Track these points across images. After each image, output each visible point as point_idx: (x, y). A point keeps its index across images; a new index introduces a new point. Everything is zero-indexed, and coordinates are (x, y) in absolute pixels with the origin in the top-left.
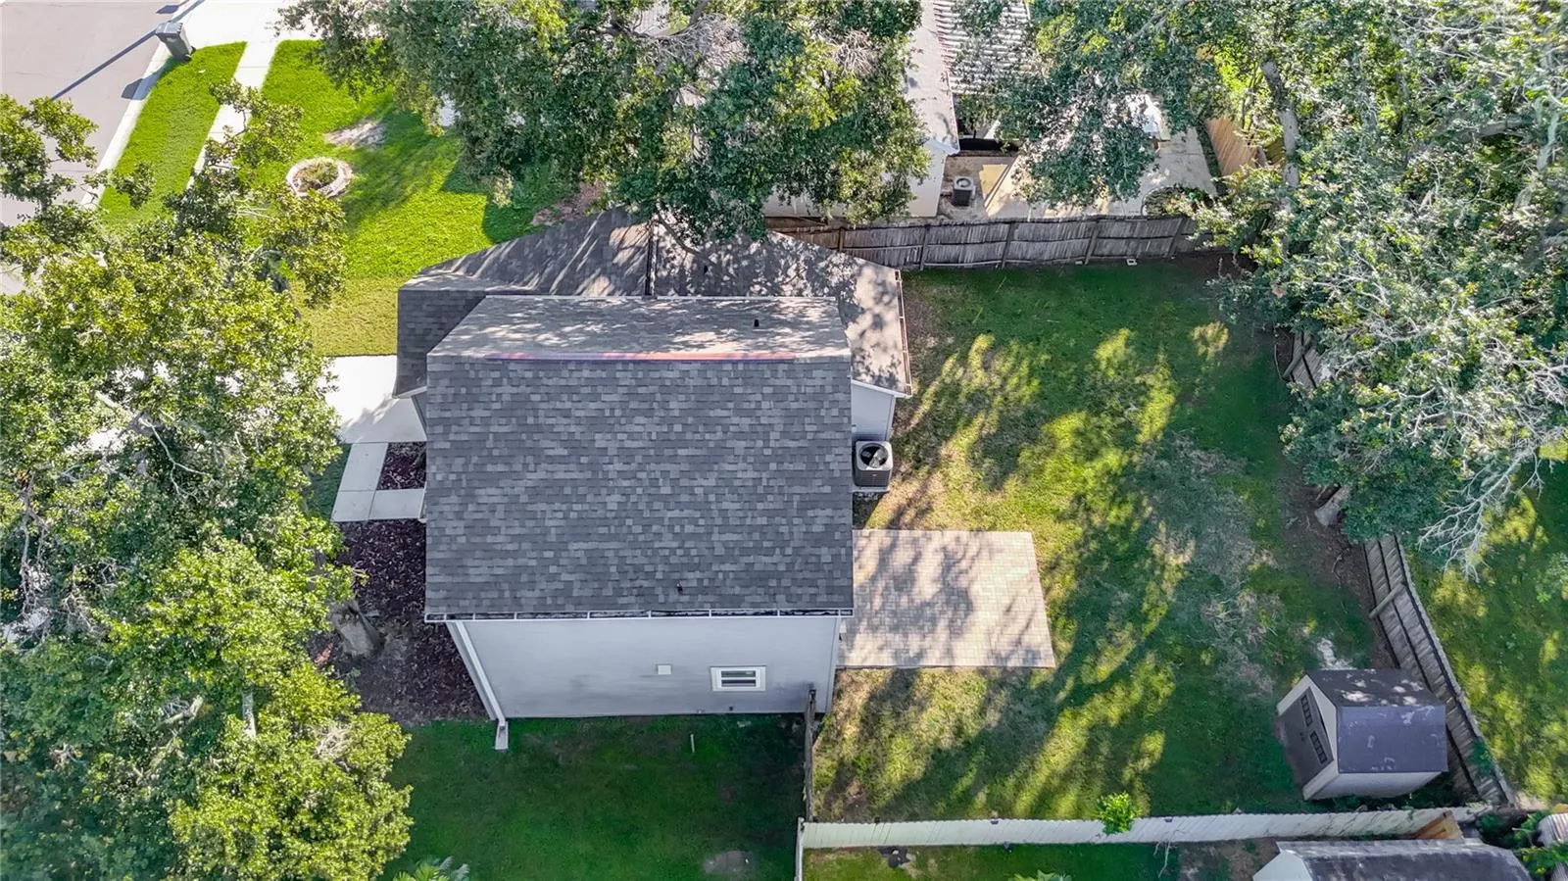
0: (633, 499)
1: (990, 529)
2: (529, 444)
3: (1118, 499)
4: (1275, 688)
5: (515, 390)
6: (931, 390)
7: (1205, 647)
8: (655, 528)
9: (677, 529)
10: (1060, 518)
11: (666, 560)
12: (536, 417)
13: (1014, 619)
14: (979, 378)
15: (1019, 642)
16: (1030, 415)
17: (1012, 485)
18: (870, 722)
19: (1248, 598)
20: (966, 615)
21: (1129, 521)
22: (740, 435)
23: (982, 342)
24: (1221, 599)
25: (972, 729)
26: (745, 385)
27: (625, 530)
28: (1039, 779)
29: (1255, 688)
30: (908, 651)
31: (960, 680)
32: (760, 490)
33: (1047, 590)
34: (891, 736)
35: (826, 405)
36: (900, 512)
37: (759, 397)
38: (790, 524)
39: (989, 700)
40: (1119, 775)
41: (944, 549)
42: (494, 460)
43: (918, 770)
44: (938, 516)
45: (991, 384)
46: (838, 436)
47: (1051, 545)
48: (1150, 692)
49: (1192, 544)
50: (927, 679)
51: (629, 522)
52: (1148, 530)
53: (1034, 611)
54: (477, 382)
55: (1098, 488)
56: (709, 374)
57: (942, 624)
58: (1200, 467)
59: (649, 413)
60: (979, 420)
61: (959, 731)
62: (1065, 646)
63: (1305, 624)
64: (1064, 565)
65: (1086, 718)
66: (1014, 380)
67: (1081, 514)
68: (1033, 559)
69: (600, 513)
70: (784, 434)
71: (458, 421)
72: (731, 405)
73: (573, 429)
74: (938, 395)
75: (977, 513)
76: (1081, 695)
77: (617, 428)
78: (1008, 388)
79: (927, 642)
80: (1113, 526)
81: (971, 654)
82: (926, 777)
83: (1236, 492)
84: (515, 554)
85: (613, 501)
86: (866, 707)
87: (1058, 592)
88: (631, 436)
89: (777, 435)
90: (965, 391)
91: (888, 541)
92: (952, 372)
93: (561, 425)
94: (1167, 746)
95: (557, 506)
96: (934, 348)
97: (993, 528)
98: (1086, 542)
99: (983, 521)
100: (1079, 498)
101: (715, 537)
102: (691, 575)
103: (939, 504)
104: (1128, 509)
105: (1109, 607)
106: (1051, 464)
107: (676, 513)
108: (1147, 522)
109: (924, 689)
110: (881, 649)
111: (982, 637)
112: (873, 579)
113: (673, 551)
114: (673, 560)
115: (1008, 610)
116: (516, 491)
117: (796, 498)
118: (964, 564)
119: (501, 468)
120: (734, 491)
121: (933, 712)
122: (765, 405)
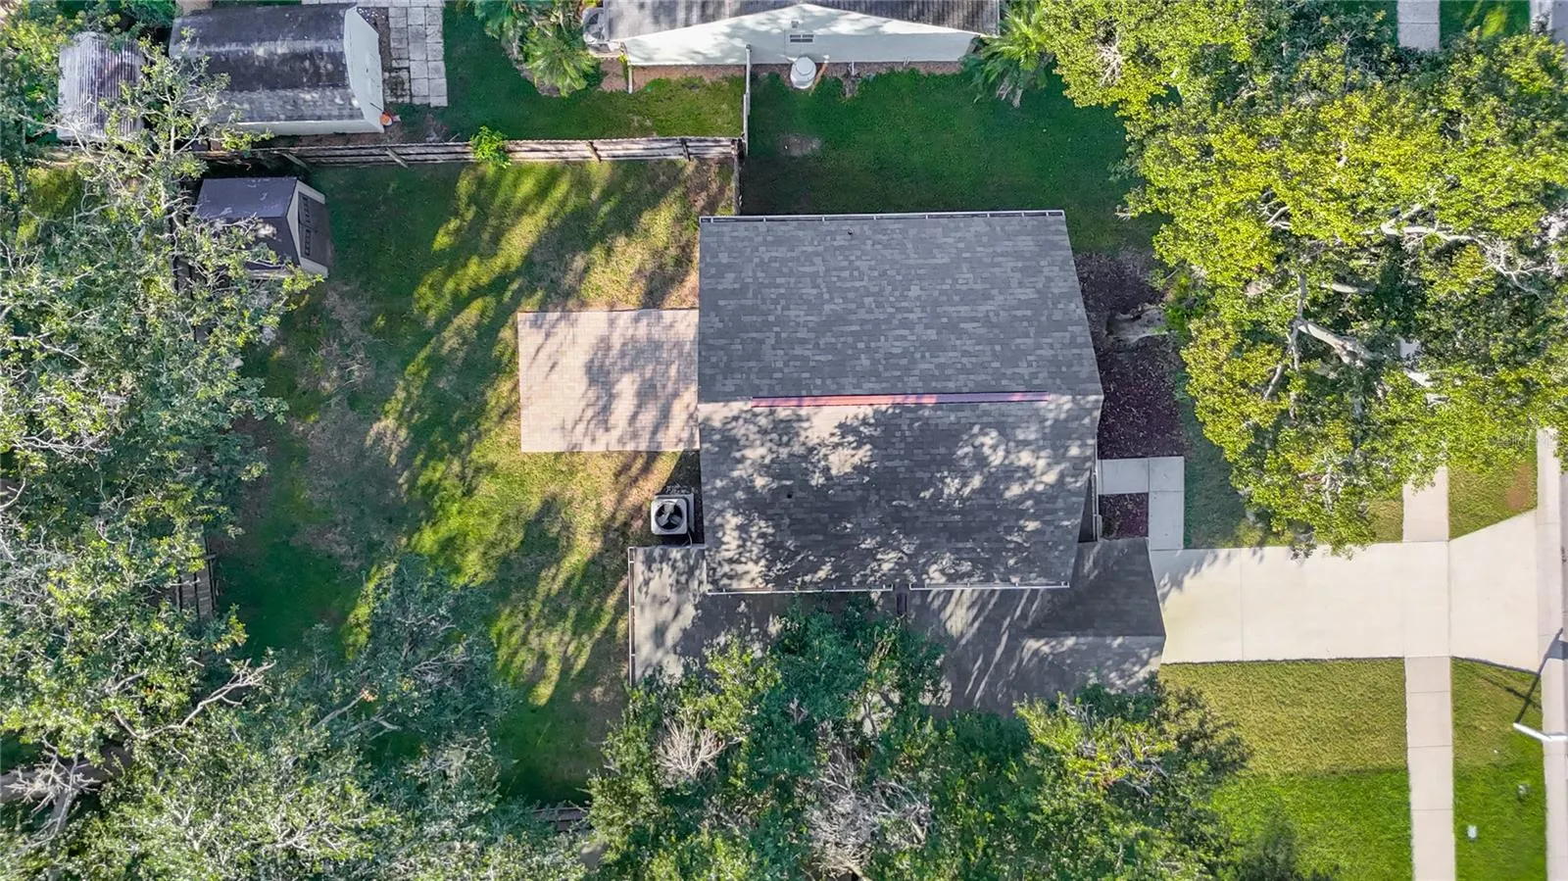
0: (897, 294)
1: (562, 453)
2: (996, 331)
3: (431, 489)
4: (325, 296)
5: (1016, 370)
6: (602, 627)
7: (379, 333)
8: (876, 274)
9: (856, 273)
10: (491, 468)
11: (864, 253)
12: (993, 350)
13: (550, 357)
14: (551, 641)
15: (548, 335)
16: (503, 596)
17: (535, 503)
18: (683, 261)
19: (327, 385)
20: (592, 361)
21: (424, 465)
22: (803, 342)
23: (544, 692)
24: (353, 385)
25: (597, 253)
26: (800, 380)
27: (903, 271)
28: (544, 211)
29: (342, 296)
30: (648, 325)
31: (605, 298)
32: (783, 302)
33: (515, 388)
34: (666, 248)
35: (722, 365)
36: (646, 469)
37: (786, 370)
38: (755, 278)
39: (580, 281)
40: (477, 214)
41: (607, 430)
42: (1025, 318)
43: (646, 217)
44: (609, 467)
45: (539, 635)
46: (711, 341)
47: (505, 439)
48: (437, 289)
49: (369, 442)
50: (633, 299)
51: (899, 278)
52: (406, 457)
53: (530, 367)
54: (1052, 376)
55: (447, 505)
56: (834, 387)
57: (615, 352)
58: (342, 534)
59: (889, 356)
60: (557, 586)
61: (609, 251)
62: (506, 333)
63: (281, 359)
64: (494, 415)
65: (498, 263)
66: (515, 639)
67: (469, 472)
68: (523, 422)
69: (925, 284)
70: (762, 342)
71: (1064, 346)
72: (812, 364)
73: (958, 342)
74: (597, 616)
75: (572, 472)
76: (499, 284)
77: (917, 344)
78: (522, 630)
79: (630, 332)
80: (441, 459)
81: (591, 323)
82: (639, 213)
83: (311, 503)
84: (995, 254)
85: (915, 291)
86: (687, 273)
87: (505, 387)
88: (903, 338)
89: (767, 341)
90: (568, 625)
91: (660, 436)
92: (579, 650)
93: (969, 345)
94: (434, 238)
95: (964, 287)
96: (596, 685)
97: (558, 456)
98: (471, 440)
99: (565, 463)
100: (469, 492)
101: (822, 269)
102: (842, 243)
103: (607, 480)
104: (422, 481)
105: (460, 373)
106: (491, 532)
107: (858, 284)
108: (407, 466)
109: (635, 289)
110: (671, 326)
111: (580, 340)
112: (676, 395)
113: (858, 258)
114: (859, 253)
115: (553, 367)
116: (1002, 297)
117: (750, 294)
118: (590, 413)
119: (1019, 313)
120: (807, 302)
121: (629, 270)
122: (780, 364)
